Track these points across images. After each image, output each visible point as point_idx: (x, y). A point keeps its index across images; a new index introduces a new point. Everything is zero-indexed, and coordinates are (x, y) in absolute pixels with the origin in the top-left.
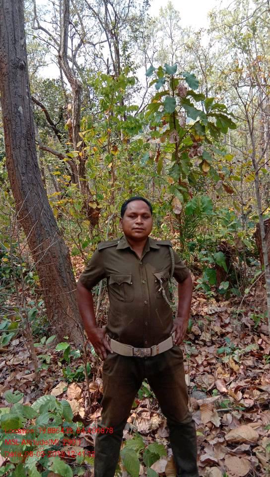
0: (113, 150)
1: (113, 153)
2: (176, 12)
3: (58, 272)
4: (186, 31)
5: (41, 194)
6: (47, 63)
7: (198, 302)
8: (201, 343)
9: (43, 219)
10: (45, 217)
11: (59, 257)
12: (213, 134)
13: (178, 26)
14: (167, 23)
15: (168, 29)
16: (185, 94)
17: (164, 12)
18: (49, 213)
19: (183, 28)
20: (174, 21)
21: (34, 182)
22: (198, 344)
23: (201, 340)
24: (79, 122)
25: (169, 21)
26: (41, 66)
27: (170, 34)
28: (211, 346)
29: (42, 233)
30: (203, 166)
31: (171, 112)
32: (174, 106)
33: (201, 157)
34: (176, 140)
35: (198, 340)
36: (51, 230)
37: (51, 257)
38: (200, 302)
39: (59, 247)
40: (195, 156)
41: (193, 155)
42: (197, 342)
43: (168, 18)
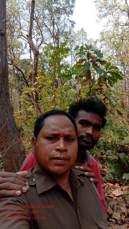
0: (55, 88)
1: (55, 89)
2: (85, 33)
3: (16, 163)
4: (89, 41)
5: (9, 111)
6: (25, 53)
7: (108, 186)
8: (114, 221)
9: (9, 127)
10: (10, 126)
11: (18, 153)
12: (110, 82)
13: (86, 39)
14: (81, 37)
15: (81, 40)
16: (96, 60)
17: (80, 32)
18: (13, 124)
19: (88, 40)
20: (84, 37)
21: (5, 104)
22: (111, 221)
23: (113, 218)
24: (36, 72)
25: (82, 37)
26: (22, 54)
27: (82, 42)
28: (122, 225)
29: (8, 137)
30: (106, 100)
31: (88, 70)
32: (89, 66)
33: (104, 95)
34: (90, 85)
35: (111, 218)
36: (14, 134)
37: (12, 153)
38: (109, 186)
39: (18, 146)
40: (100, 94)
41: (99, 93)
42: (110, 219)
43: (81, 35)
